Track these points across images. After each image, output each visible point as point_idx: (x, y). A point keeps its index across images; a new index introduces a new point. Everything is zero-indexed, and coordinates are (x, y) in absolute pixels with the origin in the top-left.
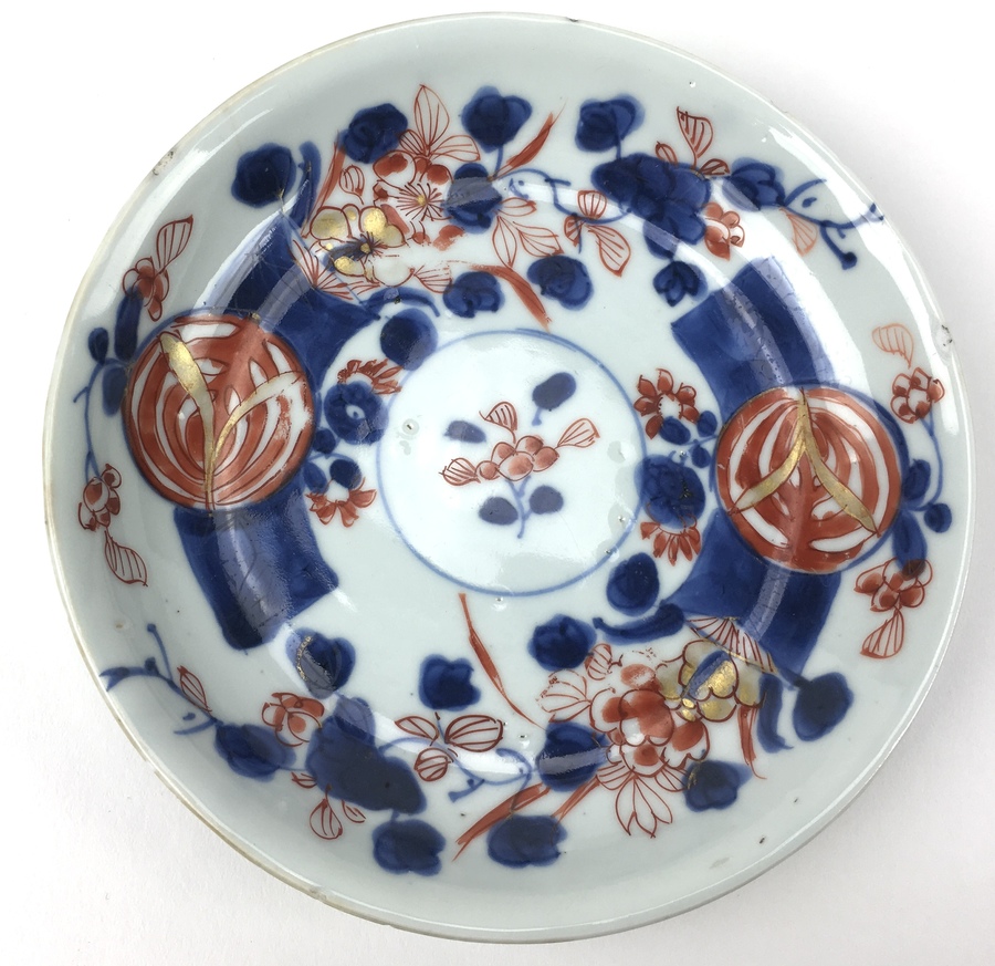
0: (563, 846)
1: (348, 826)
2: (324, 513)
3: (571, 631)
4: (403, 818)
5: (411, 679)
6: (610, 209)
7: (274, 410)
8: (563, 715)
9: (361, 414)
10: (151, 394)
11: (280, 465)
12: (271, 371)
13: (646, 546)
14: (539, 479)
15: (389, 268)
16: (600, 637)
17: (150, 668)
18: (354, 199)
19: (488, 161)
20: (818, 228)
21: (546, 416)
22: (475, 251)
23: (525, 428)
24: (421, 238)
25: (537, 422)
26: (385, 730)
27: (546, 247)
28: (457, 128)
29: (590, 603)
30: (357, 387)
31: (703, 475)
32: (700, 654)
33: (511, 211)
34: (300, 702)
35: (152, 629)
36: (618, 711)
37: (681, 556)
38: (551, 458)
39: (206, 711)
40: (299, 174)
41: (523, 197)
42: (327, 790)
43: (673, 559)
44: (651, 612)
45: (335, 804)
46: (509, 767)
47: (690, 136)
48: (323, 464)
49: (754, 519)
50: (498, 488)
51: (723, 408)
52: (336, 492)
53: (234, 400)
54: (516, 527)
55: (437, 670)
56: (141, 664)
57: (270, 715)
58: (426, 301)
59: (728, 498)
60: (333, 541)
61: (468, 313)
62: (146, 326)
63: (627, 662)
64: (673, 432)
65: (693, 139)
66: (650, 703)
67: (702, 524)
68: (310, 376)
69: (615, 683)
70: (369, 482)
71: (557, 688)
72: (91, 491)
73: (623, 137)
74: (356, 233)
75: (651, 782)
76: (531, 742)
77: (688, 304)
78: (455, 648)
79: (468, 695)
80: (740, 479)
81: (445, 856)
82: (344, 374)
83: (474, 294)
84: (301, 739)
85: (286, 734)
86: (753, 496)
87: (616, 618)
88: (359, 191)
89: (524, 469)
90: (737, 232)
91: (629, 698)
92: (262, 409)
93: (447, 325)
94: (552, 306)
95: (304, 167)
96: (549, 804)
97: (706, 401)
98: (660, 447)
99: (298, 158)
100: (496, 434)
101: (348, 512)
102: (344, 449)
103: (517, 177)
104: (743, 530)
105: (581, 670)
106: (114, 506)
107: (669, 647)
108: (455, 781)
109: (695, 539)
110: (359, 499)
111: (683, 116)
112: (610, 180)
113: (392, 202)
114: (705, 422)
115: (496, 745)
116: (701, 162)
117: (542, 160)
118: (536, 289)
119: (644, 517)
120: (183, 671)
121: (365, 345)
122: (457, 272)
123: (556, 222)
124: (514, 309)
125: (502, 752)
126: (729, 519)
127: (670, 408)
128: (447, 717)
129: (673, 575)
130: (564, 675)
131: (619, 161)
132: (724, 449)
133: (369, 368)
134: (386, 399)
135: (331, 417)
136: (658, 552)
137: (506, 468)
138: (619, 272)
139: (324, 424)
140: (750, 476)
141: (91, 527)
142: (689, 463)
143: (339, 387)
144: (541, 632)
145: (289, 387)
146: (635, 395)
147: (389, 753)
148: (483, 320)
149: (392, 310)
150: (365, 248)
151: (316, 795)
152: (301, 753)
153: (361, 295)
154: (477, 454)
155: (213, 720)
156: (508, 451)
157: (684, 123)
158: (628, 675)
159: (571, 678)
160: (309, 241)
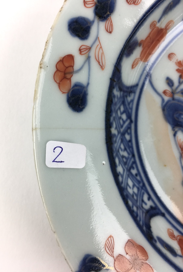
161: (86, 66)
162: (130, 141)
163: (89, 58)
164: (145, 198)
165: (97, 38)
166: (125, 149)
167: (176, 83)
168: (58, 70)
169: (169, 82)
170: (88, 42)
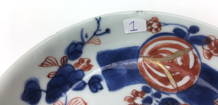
20: (95, 36)
31: (164, 96)
47: (50, 65)
49: (181, 83)
51: (141, 82)
59: (172, 90)
65: (51, 64)
67: (181, 102)
73: (39, 88)
77: (104, 83)
80: (166, 84)
90: (86, 61)
97: (138, 87)
104: (184, 88)
111: (42, 65)
112: (52, 97)
114: (146, 90)
116: (60, 64)
126: (180, 92)
127: (139, 101)
131: (47, 92)
132: (156, 86)
140: (166, 81)
157: (45, 65)
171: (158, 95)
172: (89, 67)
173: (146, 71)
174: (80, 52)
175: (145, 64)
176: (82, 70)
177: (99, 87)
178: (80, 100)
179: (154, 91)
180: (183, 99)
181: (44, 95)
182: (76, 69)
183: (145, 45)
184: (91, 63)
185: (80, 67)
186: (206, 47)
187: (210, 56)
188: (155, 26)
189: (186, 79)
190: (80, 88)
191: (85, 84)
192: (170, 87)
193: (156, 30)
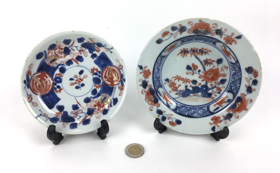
0: (90, 122)
1: (67, 125)
2: (57, 92)
3: (88, 99)
4: (73, 123)
5: (71, 108)
6: (84, 49)
7: (48, 82)
8: (89, 108)
9: (59, 80)
10: (33, 84)
11: (50, 88)
12: (47, 77)
13: (95, 88)
14: (81, 83)
15: (58, 62)
16: (92, 98)
17: (41, 115)
18: (52, 54)
19: (68, 46)
20: (108, 49)
21: (81, 75)
22: (68, 57)
23: (79, 77)
24: (61, 57)
25: (80, 76)
26: (69, 114)
27: (77, 55)
28: (63, 44)
29: (90, 95)
30: (58, 77)
31: (100, 78)
32: (103, 98)
33: (72, 51)
34: (59, 113)
35: (40, 110)
36: (95, 106)
37: (99, 88)
38: (82, 80)
39: (48, 117)
40: (44, 54)
41: (73, 49)
42: (64, 122)
43: (98, 88)
44: (97, 95)
45: (65, 123)
46: (84, 114)
48: (56, 86)
49: (107, 82)
50: (77, 85)
51: (101, 70)
52: (58, 89)
53: (43, 82)
54: (80, 88)
55: (74, 106)
56: (39, 115)
57: (56, 116)
58: (64, 65)
60: (59, 95)
61: (69, 65)
62: (30, 77)
63: (95, 101)
64: (96, 74)
66: (98, 105)
67: (101, 84)
68: (52, 77)
69: (94, 103)
70: (62, 87)
71: (88, 105)
72: (29, 98)
73: (83, 41)
74: (53, 58)
75: (99, 113)
76: (86, 111)
77: (95, 59)
78: (75, 103)
79: (78, 108)
80: (104, 78)
81: (78, 126)
82: (56, 76)
83: (69, 63)
84: (60, 117)
85: (58, 117)
86: (106, 79)
87: (93, 96)
88: (52, 53)
89: (79, 82)
90: (99, 49)
91: (96, 104)
92: (47, 81)
93: (67, 67)
94: (79, 62)
95: (45, 53)
96: (89, 117)
97: (99, 70)
98: (95, 76)
99: (43, 52)
100: (75, 79)
101: (60, 91)
102: (58, 84)
103: (72, 47)
104: (106, 83)
105: (90, 102)
106: (32, 98)
107: (99, 98)
108: (78, 117)
109: (100, 86)
110: (61, 90)
111: (89, 39)
112: (83, 46)
113: (57, 54)
114: (99, 72)
115: (82, 112)
116: (93, 43)
117: (74, 45)
118: (77, 61)
119: (94, 84)
120: (45, 114)
121: (57, 72)
122: (67, 60)
123: (78, 52)
124: (75, 64)
125: (83, 113)
126: (104, 83)
127: (95, 71)
128: (76, 111)
129: (98, 90)
130: (88, 103)
131: (84, 43)
132: (102, 75)
133: (59, 74)
134: (61, 78)
135: (55, 81)
136: (96, 88)
137: (77, 82)
138: (86, 56)
139: (55, 82)
140: (105, 77)
141: (30, 102)
142: (98, 77)
143: (55, 77)
144: (85, 99)
145: (49, 79)
146: (91, 71)
147: (70, 116)
148: (71, 66)
149: (60, 67)
150: (55, 60)
151: (63, 123)
152: (60, 119)
153: (55, 66)
154: (73, 81)
155: (49, 118)
156: (77, 80)
158: (95, 102)
159: (89, 104)
160: (48, 61)
161: (172, 119)
162: (189, 108)
163: (170, 118)
164: (204, 108)
165: (166, 115)
166: (191, 110)
167: (177, 92)
168: (172, 125)
169: (177, 94)
170: (167, 117)
171: (100, 76)
172: (98, 51)
173: (106, 70)
174: (101, 47)
175: (108, 69)
176: (96, 50)
177: (94, 58)
178: (87, 54)
179: (100, 75)
180: (102, 84)
181: (82, 43)
182: (95, 48)
183: (114, 66)
184: (99, 51)
185: (96, 49)
186: (121, 86)
187: (119, 88)
188: (121, 67)
189: (109, 83)
190: (90, 52)
191: (92, 53)
192: (104, 79)
193: (120, 68)
